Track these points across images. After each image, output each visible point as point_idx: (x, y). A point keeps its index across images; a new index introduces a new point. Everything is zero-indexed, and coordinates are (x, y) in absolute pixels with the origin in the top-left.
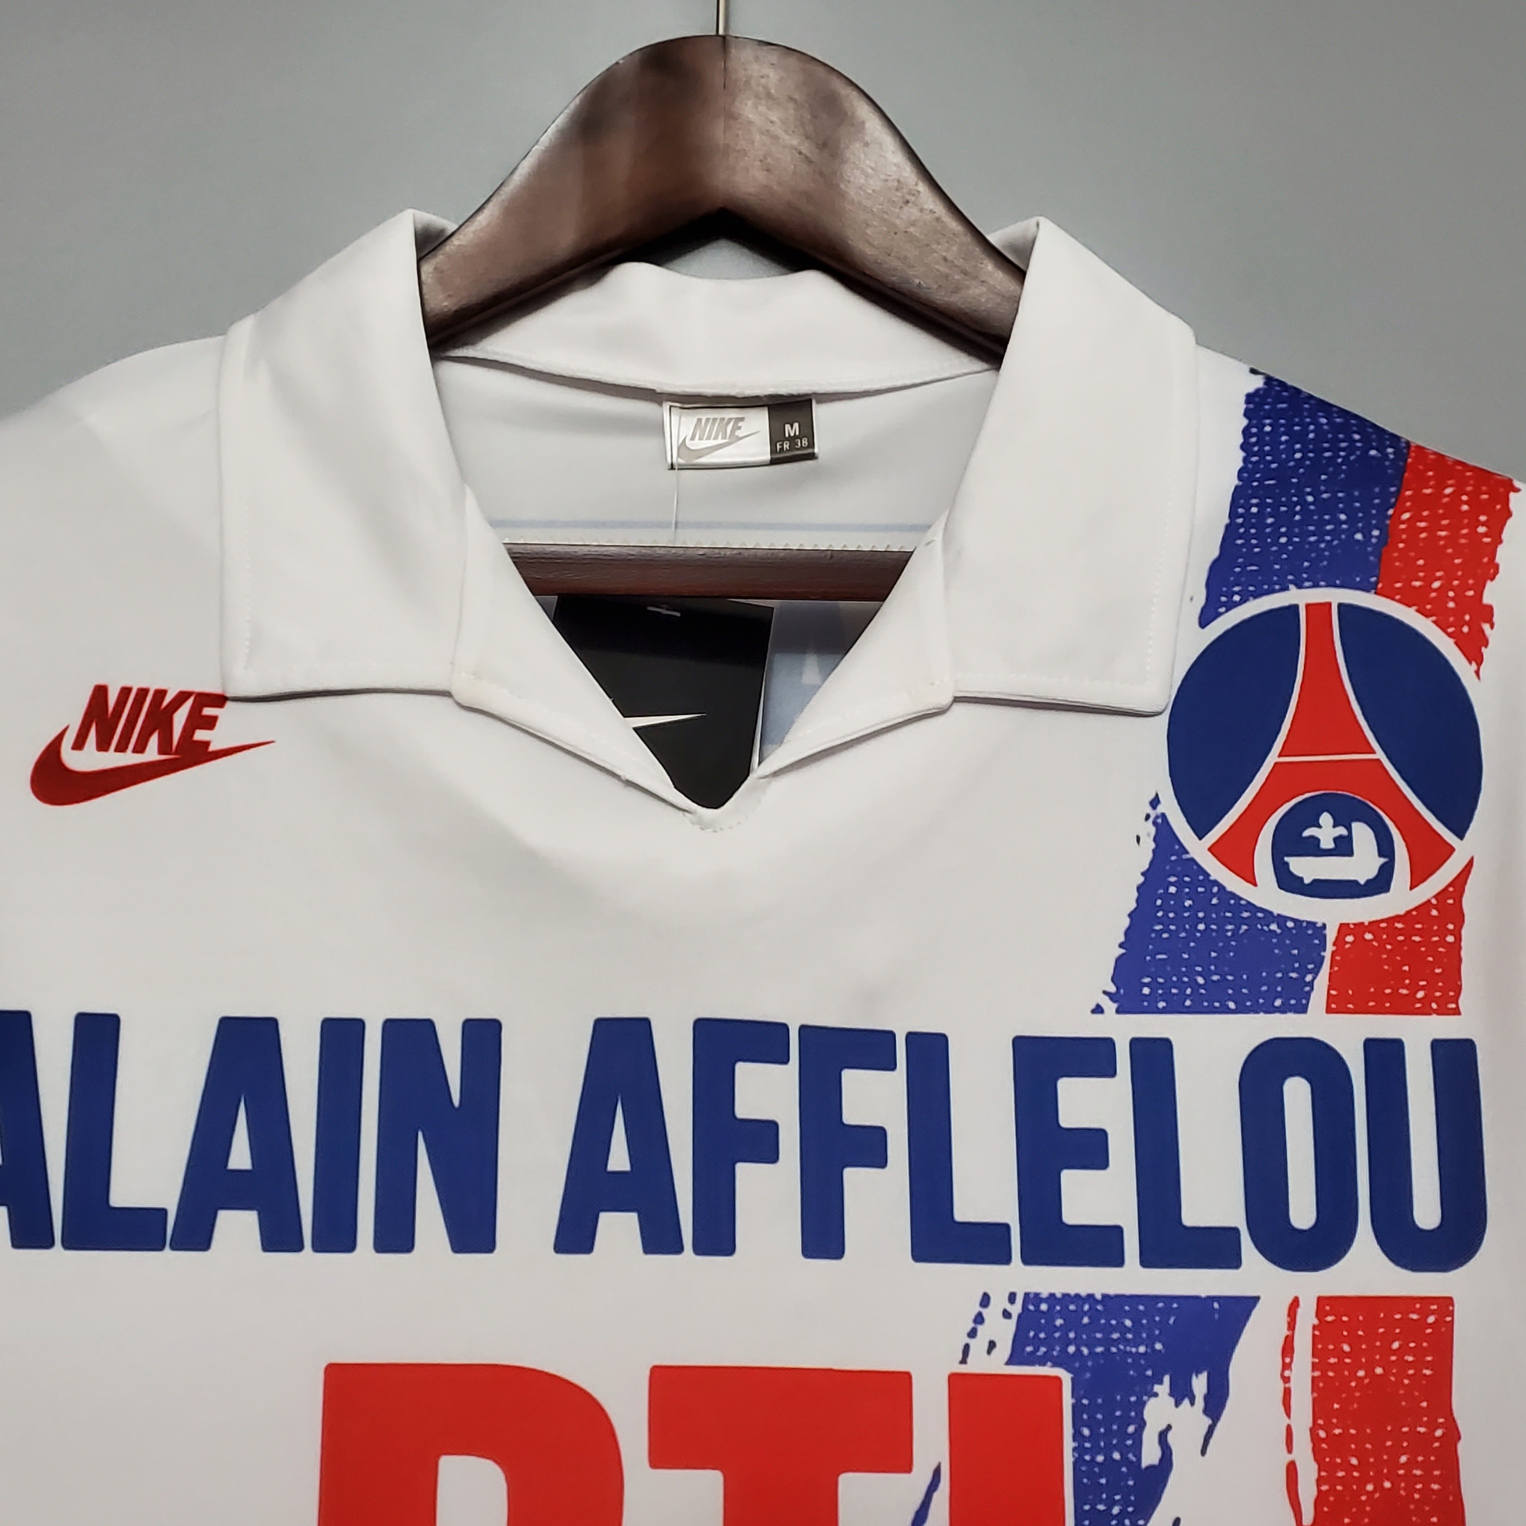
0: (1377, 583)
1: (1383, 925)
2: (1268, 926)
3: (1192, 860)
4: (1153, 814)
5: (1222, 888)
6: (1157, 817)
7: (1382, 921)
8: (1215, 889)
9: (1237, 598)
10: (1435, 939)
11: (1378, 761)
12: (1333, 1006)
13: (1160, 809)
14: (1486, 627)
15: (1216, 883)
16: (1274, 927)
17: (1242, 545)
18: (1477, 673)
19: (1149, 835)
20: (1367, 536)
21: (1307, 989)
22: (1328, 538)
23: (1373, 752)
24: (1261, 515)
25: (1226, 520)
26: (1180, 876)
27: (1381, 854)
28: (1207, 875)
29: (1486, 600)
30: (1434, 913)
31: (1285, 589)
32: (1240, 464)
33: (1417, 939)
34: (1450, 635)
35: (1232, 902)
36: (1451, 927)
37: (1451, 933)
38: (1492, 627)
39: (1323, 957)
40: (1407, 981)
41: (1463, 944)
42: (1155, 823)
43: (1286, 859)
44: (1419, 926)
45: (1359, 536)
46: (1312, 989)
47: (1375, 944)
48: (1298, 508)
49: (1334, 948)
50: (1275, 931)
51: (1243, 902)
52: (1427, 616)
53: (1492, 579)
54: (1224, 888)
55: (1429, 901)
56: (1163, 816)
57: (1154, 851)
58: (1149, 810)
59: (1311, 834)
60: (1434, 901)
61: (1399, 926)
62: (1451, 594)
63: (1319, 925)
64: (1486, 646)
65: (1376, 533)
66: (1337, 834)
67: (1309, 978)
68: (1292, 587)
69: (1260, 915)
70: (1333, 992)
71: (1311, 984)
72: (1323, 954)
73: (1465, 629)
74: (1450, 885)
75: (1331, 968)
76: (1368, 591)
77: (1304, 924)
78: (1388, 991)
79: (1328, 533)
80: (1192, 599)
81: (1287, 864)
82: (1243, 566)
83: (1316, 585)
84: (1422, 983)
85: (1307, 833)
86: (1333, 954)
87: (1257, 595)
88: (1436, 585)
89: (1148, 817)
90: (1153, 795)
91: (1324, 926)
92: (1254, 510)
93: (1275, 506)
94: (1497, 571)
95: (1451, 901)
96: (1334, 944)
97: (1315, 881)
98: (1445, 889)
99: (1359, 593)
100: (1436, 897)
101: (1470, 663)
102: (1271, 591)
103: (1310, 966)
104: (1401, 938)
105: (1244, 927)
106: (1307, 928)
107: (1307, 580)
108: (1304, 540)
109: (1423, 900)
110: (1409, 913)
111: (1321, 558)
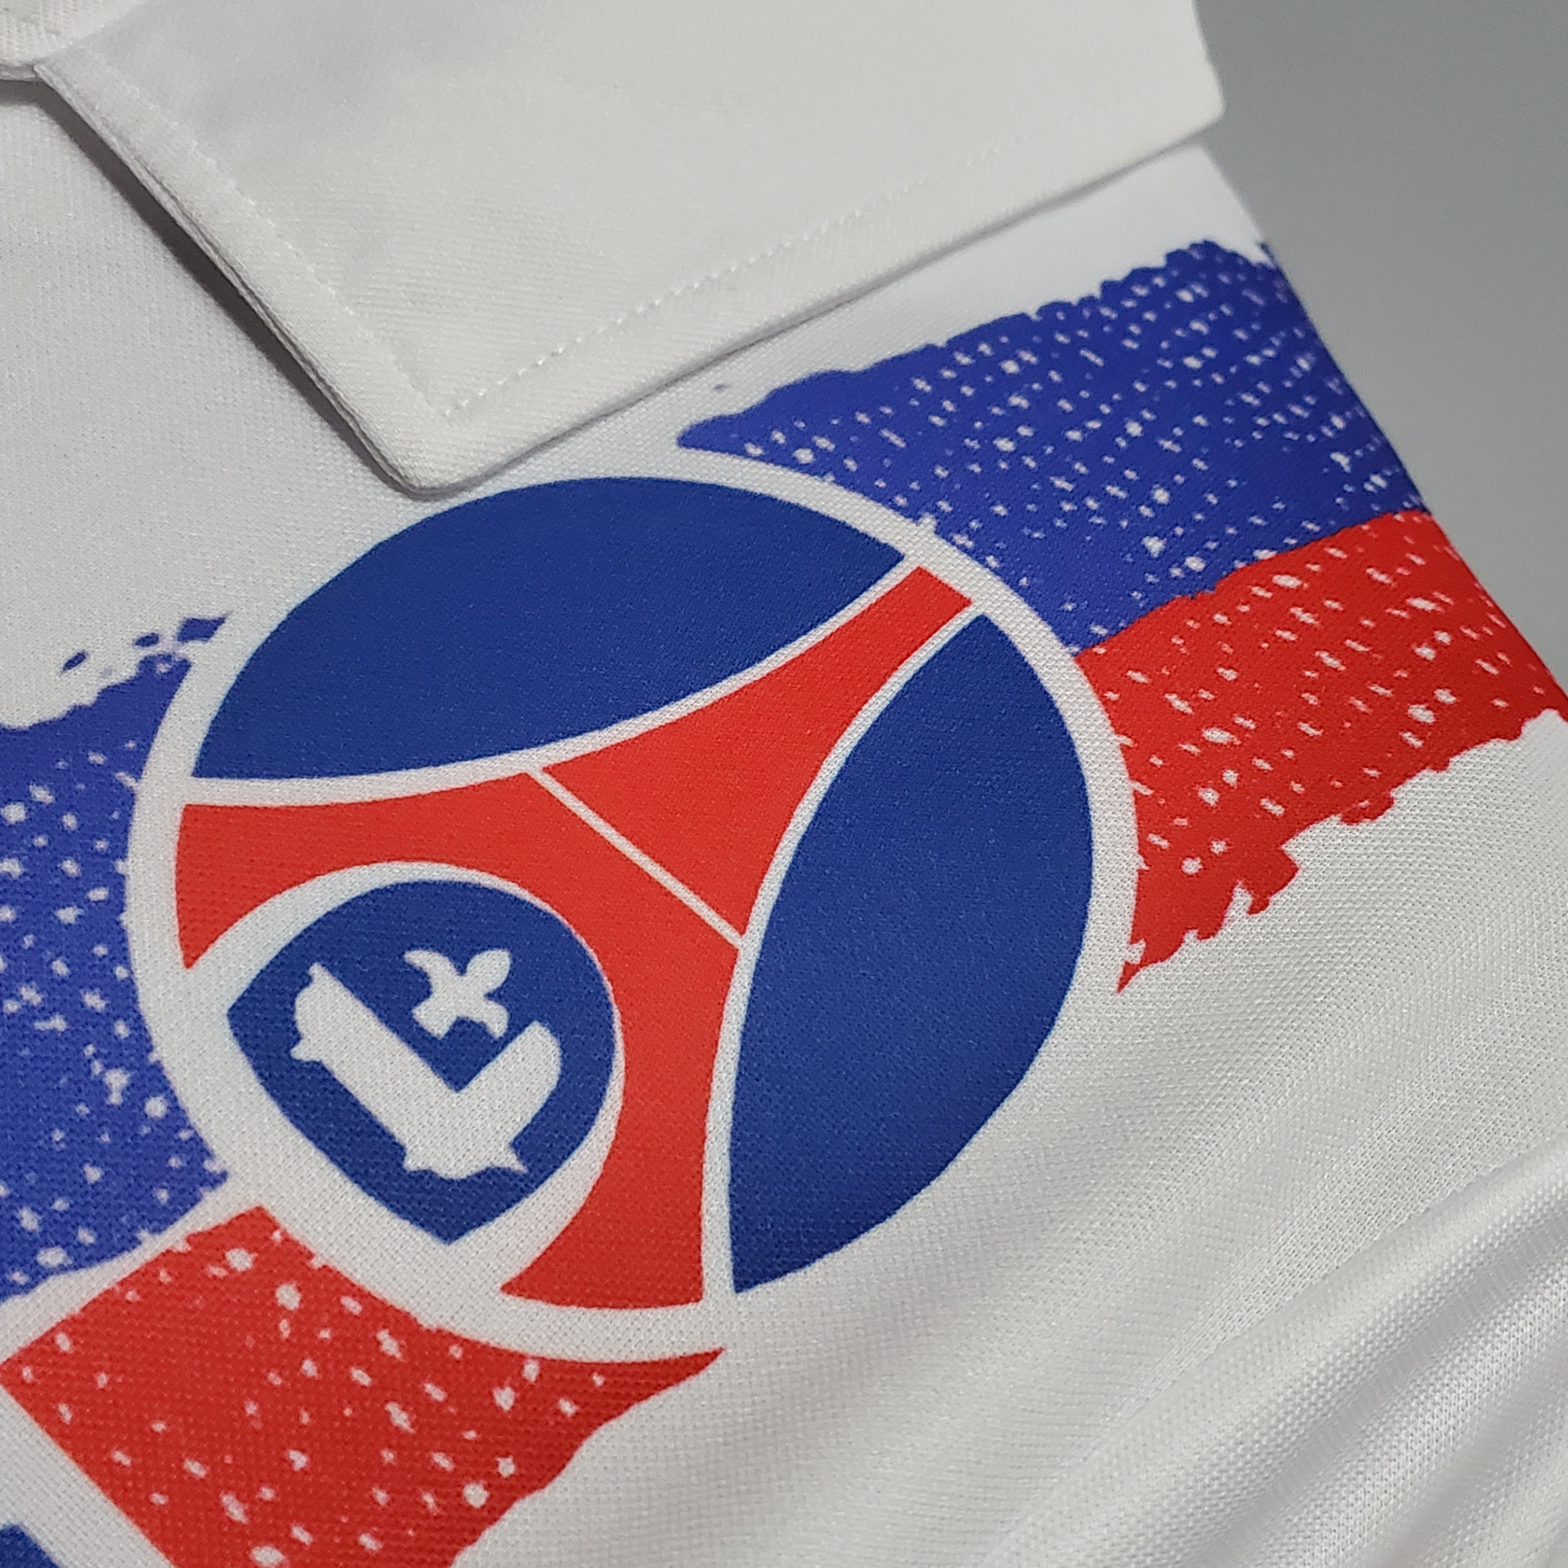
0: (1100, 641)
1: (352, 1305)
2: (108, 1067)
3: (128, 799)
4: (165, 646)
5: (117, 903)
6: (167, 658)
7: (360, 1294)
8: (99, 894)
9: (805, 456)
10: (442, 1461)
11: (733, 953)
12: (27, 1373)
13: (192, 650)
14: (1242, 898)
15: (118, 884)
16: (117, 1080)
17: (920, 394)
18: (1129, 972)
19: (108, 672)
20: (1172, 556)
21: (19, 1277)
22: (1091, 503)
23: (742, 929)
24: (1014, 384)
25: (940, 341)
26: (64, 803)
27: (519, 1145)
28: (120, 850)
29: (1295, 848)
30: (505, 1398)
31: (912, 514)
32: (1072, 296)
33: (400, 1418)
34: (1145, 848)
35: (101, 950)
36: (507, 1467)
37: (494, 1484)
38: (1253, 910)
39: (134, 1243)
40: (267, 1494)
41: (489, 1535)
42: (147, 664)
43: (316, 970)
44: (437, 1394)
45: (1155, 545)
46: (27, 1288)
47: (285, 1327)
48: (1094, 425)
49: (182, 1247)
50: (107, 1093)
51: (121, 972)
52: (1134, 775)
53: (1351, 819)
54: (121, 908)
55: (519, 1359)
56: (184, 666)
57: (77, 712)
58: (169, 629)
59: (427, 967)
60: (531, 1371)
61: (390, 1345)
62: (1230, 777)
63: (211, 1166)
64: (1204, 935)
65: (1195, 563)
66: (476, 1017)
67: (51, 1257)
68: (929, 521)
69: (121, 1029)
70: (64, 1343)
71: (39, 1275)
72: (144, 1235)
73: (1192, 866)
74: (603, 1368)
75: (124, 1283)
76: (1066, 641)
77: (184, 1135)
78: (195, 1468)
79: (1102, 496)
80: (719, 388)
81: (306, 981)
82: (880, 422)
83: (977, 555)
84: (300, 1534)
85: (419, 958)
86: (167, 1258)
87: (845, 481)
88: (1216, 735)
89: (148, 640)
90: (211, 614)
91: (218, 1179)
92: (1011, 367)
93: (1053, 392)
94: (1373, 814)
95: (567, 1407)
96: (191, 1239)
97: (318, 1069)
98: (585, 1369)
99: (1044, 629)
100: (548, 1365)
101: (1134, 940)
102: (884, 499)
103: (86, 1236)
104: (361, 1377)
105: (58, 1023)
106: (181, 1148)
107: (971, 535)
108: (1041, 474)
109: (510, 1342)
110: (444, 1338)
111: (1043, 520)
